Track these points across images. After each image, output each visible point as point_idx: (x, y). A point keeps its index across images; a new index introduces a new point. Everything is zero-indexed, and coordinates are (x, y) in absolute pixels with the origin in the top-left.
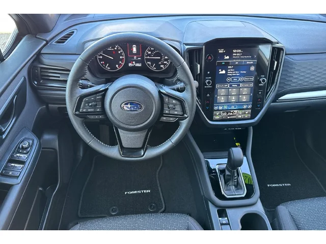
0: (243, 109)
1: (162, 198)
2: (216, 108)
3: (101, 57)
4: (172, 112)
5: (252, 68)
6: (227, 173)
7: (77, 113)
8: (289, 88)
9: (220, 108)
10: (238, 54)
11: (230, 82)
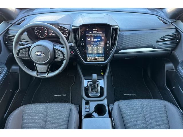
0: (100, 57)
1: (71, 98)
2: (87, 56)
3: (37, 31)
4: (59, 57)
5: (103, 38)
6: (92, 86)
7: (18, 56)
8: (121, 47)
9: (90, 56)
10: (96, 31)
11: (93, 44)
